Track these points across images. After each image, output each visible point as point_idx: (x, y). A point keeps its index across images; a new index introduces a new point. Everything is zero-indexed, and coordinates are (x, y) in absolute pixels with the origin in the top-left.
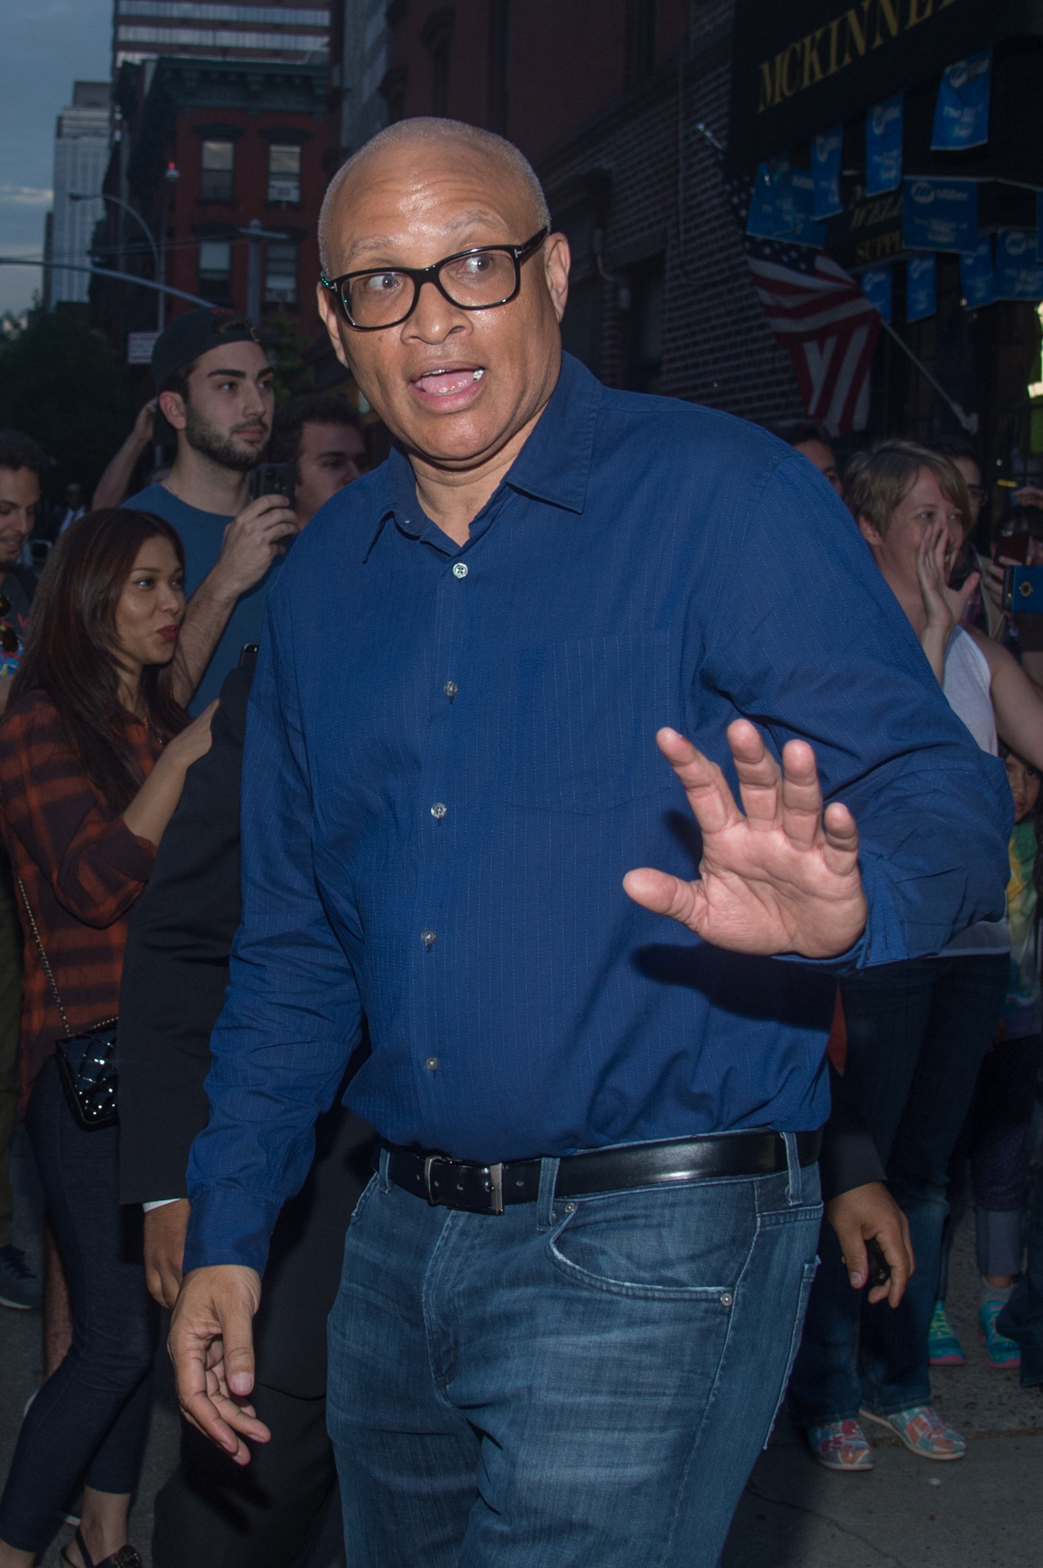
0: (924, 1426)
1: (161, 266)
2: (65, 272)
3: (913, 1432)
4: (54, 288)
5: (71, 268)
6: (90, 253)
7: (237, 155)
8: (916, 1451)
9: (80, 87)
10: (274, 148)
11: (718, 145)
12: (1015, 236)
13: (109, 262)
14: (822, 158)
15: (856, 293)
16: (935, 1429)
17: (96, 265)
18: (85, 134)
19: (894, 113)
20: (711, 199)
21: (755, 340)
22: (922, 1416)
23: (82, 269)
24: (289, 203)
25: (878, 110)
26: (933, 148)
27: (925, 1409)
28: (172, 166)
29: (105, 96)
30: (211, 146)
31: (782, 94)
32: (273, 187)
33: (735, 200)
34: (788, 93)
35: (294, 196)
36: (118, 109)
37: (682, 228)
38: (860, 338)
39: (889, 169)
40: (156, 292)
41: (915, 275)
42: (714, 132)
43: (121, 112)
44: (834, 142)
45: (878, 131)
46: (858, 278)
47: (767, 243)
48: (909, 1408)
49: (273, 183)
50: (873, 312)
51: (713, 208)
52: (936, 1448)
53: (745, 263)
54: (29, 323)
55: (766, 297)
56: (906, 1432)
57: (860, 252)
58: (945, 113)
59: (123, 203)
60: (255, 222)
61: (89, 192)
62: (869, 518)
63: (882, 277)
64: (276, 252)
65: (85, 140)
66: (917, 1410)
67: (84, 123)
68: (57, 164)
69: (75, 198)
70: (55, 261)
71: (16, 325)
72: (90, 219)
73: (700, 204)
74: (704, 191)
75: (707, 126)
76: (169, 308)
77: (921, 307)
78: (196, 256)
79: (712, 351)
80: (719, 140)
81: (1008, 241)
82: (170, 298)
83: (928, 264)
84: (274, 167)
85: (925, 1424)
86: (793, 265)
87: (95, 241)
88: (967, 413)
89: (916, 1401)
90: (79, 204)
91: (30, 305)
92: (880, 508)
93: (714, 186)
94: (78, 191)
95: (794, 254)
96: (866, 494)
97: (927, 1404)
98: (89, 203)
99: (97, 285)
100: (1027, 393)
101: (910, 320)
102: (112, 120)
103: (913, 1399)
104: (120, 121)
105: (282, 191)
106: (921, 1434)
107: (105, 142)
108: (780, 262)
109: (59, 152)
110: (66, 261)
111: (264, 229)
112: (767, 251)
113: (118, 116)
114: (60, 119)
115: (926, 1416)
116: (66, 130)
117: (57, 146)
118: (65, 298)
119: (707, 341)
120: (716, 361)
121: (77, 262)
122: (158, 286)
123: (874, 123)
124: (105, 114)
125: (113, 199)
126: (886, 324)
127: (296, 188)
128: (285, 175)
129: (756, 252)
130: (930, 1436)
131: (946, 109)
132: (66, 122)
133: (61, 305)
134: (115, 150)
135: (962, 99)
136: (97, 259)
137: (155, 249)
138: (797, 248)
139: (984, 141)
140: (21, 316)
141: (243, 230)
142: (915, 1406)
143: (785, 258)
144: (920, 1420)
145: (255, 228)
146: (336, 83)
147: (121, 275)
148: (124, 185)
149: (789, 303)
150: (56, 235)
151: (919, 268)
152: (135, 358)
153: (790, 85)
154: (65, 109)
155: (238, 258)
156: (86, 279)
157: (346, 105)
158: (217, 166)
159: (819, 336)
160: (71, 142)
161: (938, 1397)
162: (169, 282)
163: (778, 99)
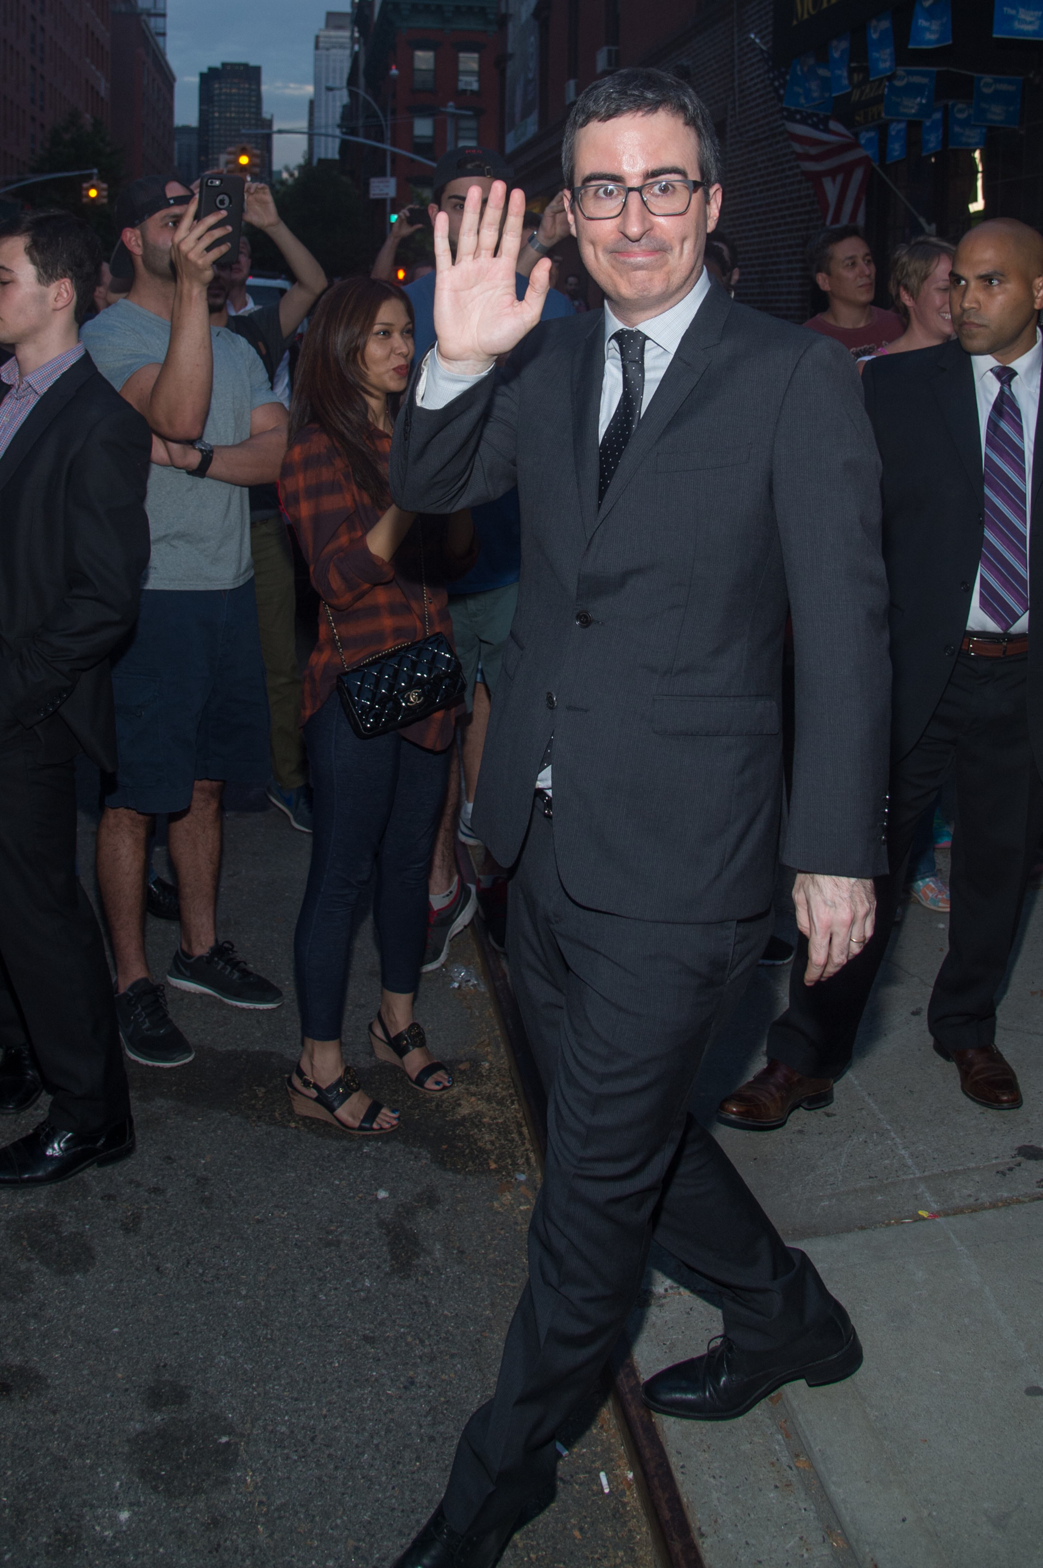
0: (932, 890)
1: (388, 134)
2: (323, 138)
3: (925, 894)
4: (316, 150)
5: (327, 135)
6: (339, 126)
7: (437, 59)
8: (928, 906)
9: (330, 15)
10: (462, 55)
11: (764, 48)
12: (960, 106)
13: (353, 132)
14: (836, 55)
15: (854, 145)
16: (940, 892)
17: (343, 133)
18: (334, 47)
19: (885, 24)
20: (756, 84)
21: (787, 177)
22: (931, 884)
23: (334, 136)
24: (472, 91)
25: (874, 23)
26: (910, 47)
27: (933, 879)
28: (394, 67)
29: (347, 21)
30: (419, 54)
31: (809, 13)
32: (461, 81)
33: (776, 84)
34: (812, 12)
35: (475, 86)
36: (356, 29)
37: (737, 104)
38: (858, 175)
39: (885, 61)
40: (385, 151)
41: (893, 133)
42: (761, 39)
43: (359, 32)
44: (844, 45)
45: (875, 36)
46: (856, 135)
47: (797, 112)
48: (922, 878)
49: (461, 78)
50: (867, 157)
51: (758, 90)
52: (941, 904)
53: (783, 124)
54: (299, 173)
55: (797, 148)
56: (920, 894)
57: (857, 118)
58: (919, 24)
59: (361, 92)
60: (451, 104)
61: (337, 84)
62: (906, 288)
63: (872, 134)
64: (464, 124)
65: (333, 51)
66: (927, 880)
67: (334, 40)
68: (316, 67)
69: (329, 89)
70: (316, 131)
71: (292, 175)
72: (338, 104)
73: (749, 88)
74: (752, 79)
75: (756, 34)
76: (393, 162)
77: (896, 154)
78: (411, 127)
79: (758, 185)
80: (765, 44)
81: (956, 110)
82: (394, 154)
83: (902, 126)
84: (462, 67)
85: (933, 889)
86: (815, 126)
87: (343, 117)
88: (929, 224)
89: (927, 874)
90: (331, 93)
91: (301, 161)
92: (913, 281)
93: (759, 76)
94: (330, 84)
95: (815, 119)
96: (905, 272)
97: (934, 875)
98: (338, 93)
99: (345, 146)
100: (968, 209)
101: (888, 163)
102: (352, 37)
103: (925, 873)
104: (358, 38)
105: (467, 83)
106: (930, 895)
107: (348, 52)
108: (807, 124)
109: (317, 59)
110: (323, 131)
111: (457, 108)
112: (798, 117)
113: (357, 35)
114: (317, 37)
115: (934, 883)
116: (321, 45)
117: (316, 55)
118: (323, 156)
119: (755, 178)
120: (761, 191)
121: (330, 131)
122: (387, 147)
123: (872, 31)
124: (347, 34)
125: (355, 89)
126: (875, 165)
127: (476, 81)
128: (469, 73)
129: (791, 118)
130: (936, 896)
131: (920, 21)
132: (321, 39)
133: (321, 161)
134: (355, 57)
135: (930, 14)
136: (344, 130)
137: (383, 123)
138: (817, 115)
139: (950, 42)
140: (294, 169)
141: (443, 109)
142: (927, 877)
143: (810, 122)
144: (930, 886)
145: (451, 107)
146: (503, 10)
147: (361, 140)
148: (362, 81)
149: (813, 151)
150: (316, 114)
151: (896, 128)
152: (374, 195)
153: (814, 8)
154: (321, 30)
155: (439, 128)
156: (337, 142)
157: (510, 26)
158: (424, 67)
159: (832, 173)
160: (324, 52)
161: (940, 870)
162: (394, 144)
163: (806, 16)
